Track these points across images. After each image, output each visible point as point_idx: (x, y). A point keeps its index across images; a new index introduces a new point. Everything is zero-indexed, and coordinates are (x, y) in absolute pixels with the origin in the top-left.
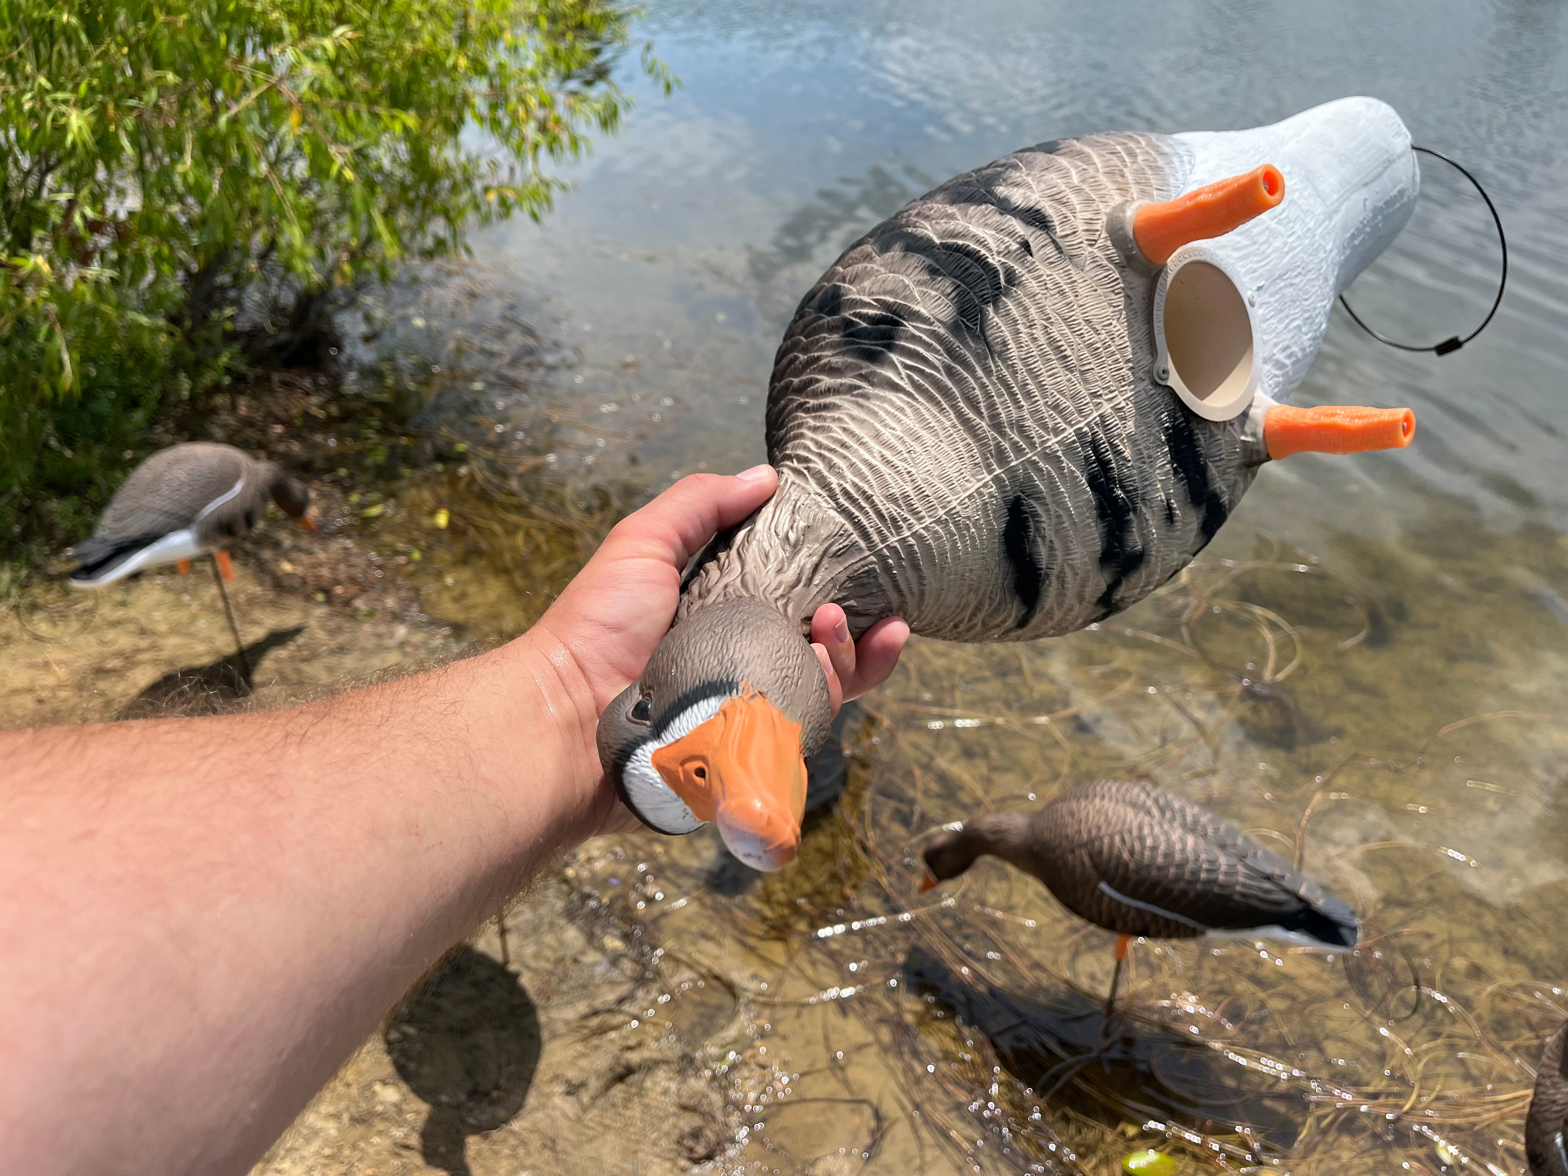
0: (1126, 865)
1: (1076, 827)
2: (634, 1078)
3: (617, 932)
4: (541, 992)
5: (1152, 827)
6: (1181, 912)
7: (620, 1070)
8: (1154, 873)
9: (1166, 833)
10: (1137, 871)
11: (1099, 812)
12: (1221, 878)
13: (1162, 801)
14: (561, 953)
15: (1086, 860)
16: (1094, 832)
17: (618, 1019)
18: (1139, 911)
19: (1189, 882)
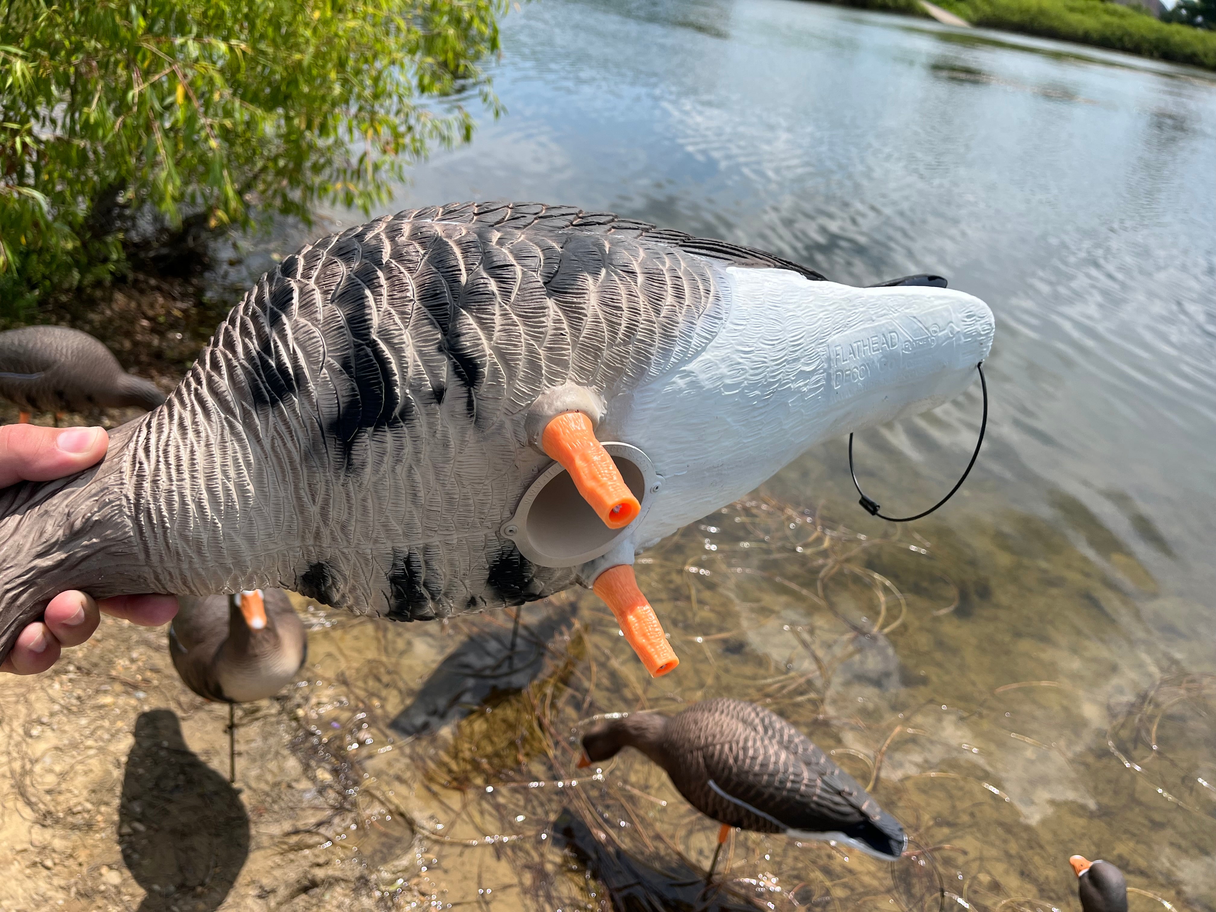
0: (731, 769)
1: (697, 733)
2: (317, 890)
3: (328, 767)
4: (255, 809)
5: (755, 741)
6: (770, 813)
7: (306, 883)
8: (751, 778)
9: (765, 747)
10: (738, 775)
11: (716, 724)
12: (803, 788)
13: (767, 721)
14: (278, 779)
15: (701, 760)
16: (710, 739)
17: (316, 839)
18: (736, 806)
19: (777, 789)
